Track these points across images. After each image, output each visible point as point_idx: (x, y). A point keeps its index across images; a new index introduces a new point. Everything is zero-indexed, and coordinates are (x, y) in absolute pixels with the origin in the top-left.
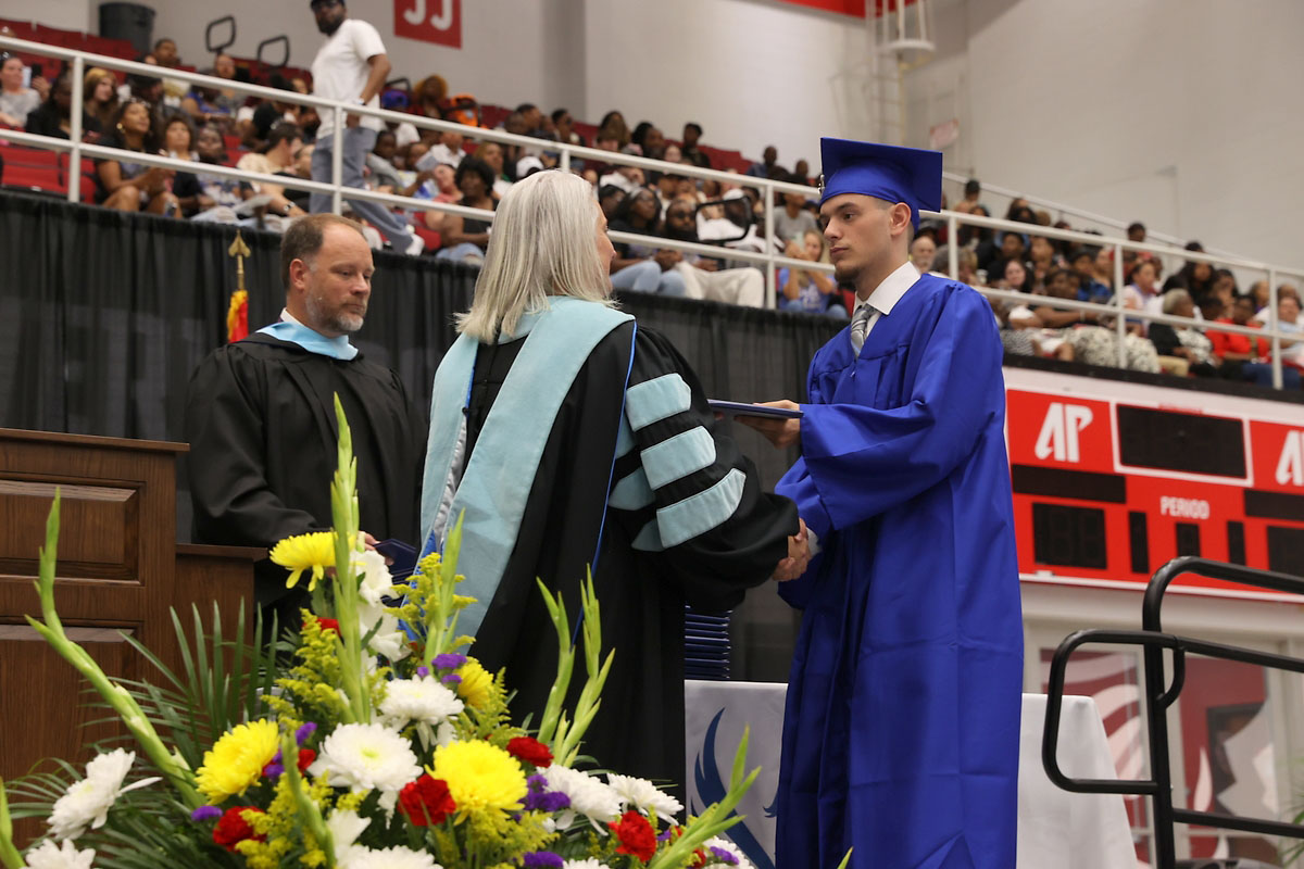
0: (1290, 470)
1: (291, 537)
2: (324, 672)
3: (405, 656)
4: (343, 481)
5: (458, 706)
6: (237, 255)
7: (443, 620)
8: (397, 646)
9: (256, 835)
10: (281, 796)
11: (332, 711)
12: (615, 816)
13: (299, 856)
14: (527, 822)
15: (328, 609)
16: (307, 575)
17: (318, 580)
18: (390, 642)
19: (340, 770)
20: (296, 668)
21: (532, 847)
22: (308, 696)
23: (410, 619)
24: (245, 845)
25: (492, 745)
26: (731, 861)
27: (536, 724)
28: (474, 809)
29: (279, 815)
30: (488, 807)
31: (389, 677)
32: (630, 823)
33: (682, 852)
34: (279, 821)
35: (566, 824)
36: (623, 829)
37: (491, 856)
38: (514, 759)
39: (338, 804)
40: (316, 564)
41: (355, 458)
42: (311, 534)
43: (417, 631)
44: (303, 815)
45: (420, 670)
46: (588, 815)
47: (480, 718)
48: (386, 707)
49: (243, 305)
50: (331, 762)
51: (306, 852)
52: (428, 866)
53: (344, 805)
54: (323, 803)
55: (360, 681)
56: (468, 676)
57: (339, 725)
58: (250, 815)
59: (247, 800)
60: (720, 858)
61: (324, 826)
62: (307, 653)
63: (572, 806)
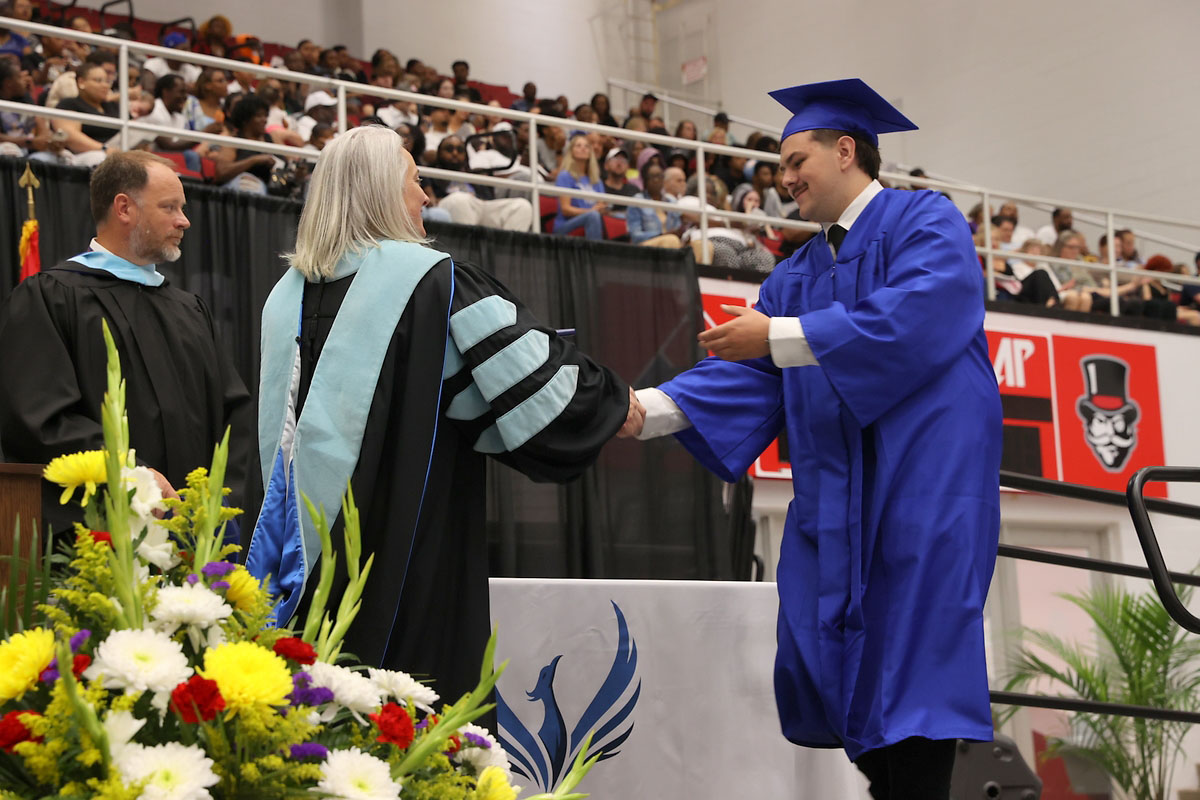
0: (1003, 373)
1: (64, 456)
2: (97, 581)
3: (175, 565)
4: (112, 402)
5: (227, 610)
6: (27, 186)
7: (212, 531)
8: (168, 556)
9: (33, 737)
10: (57, 700)
11: (106, 619)
12: (376, 708)
13: (76, 755)
14: (292, 716)
15: (101, 523)
16: (80, 491)
17: (91, 496)
18: (160, 551)
19: (115, 674)
20: (70, 579)
21: (298, 739)
22: (83, 604)
23: (179, 530)
24: (23, 747)
25: (259, 646)
26: (484, 745)
27: (300, 625)
28: (243, 706)
29: (56, 717)
30: (256, 704)
31: (160, 585)
32: (390, 714)
33: (438, 738)
34: (56, 723)
35: (330, 716)
36: (383, 720)
37: (260, 750)
38: (280, 658)
39: (113, 706)
40: (88, 480)
41: (124, 380)
42: (83, 452)
43: (186, 541)
44: (79, 716)
45: (190, 577)
46: (351, 708)
47: (248, 620)
48: (159, 612)
49: (34, 233)
50: (106, 666)
51: (82, 751)
52: (200, 759)
53: (117, 706)
54: (98, 705)
55: (133, 591)
56: (235, 582)
57: (113, 632)
58: (27, 718)
59: (25, 704)
60: (474, 742)
61: (100, 728)
62: (80, 564)
63: (335, 700)
